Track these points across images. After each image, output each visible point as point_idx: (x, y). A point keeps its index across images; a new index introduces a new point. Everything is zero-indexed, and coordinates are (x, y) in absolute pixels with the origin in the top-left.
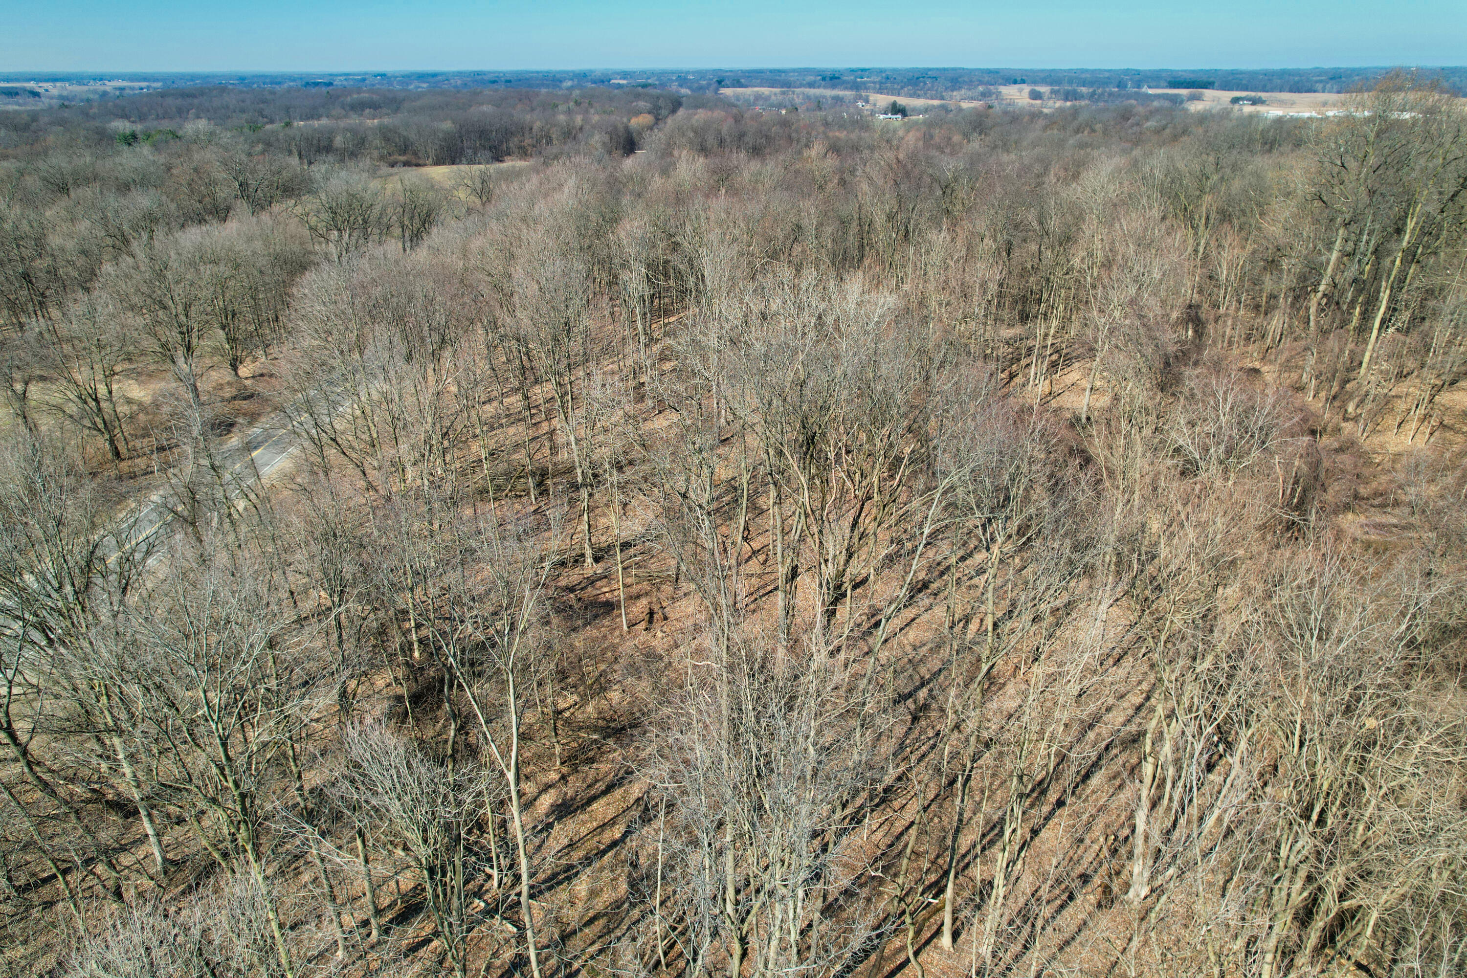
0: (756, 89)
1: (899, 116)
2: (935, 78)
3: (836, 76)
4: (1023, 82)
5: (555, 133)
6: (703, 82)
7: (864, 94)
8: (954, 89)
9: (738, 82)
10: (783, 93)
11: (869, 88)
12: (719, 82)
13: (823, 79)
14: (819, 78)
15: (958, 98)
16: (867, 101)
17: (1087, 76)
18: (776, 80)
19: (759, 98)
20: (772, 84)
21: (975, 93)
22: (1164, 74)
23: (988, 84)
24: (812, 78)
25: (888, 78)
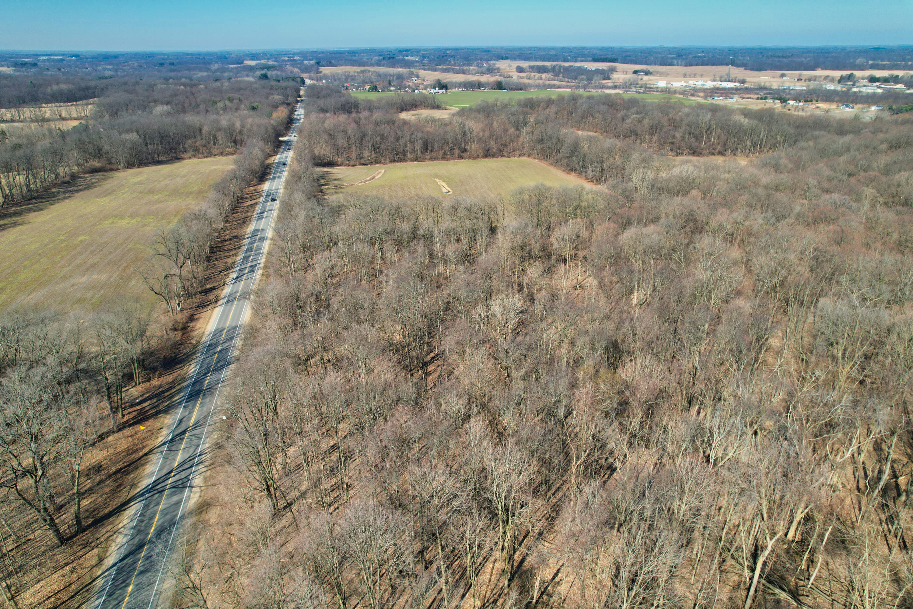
0: (343, 67)
1: (444, 91)
2: (454, 57)
3: (391, 56)
4: (507, 58)
5: (220, 136)
6: (306, 62)
7: (415, 71)
8: (469, 65)
9: (330, 63)
10: (363, 72)
11: (416, 66)
12: (318, 63)
13: (384, 59)
14: (381, 58)
15: (474, 72)
16: (417, 76)
17: (543, 53)
18: (355, 61)
19: (348, 77)
20: (353, 63)
21: (484, 69)
22: (586, 52)
23: (488, 60)
24: (377, 58)
25: (424, 57)
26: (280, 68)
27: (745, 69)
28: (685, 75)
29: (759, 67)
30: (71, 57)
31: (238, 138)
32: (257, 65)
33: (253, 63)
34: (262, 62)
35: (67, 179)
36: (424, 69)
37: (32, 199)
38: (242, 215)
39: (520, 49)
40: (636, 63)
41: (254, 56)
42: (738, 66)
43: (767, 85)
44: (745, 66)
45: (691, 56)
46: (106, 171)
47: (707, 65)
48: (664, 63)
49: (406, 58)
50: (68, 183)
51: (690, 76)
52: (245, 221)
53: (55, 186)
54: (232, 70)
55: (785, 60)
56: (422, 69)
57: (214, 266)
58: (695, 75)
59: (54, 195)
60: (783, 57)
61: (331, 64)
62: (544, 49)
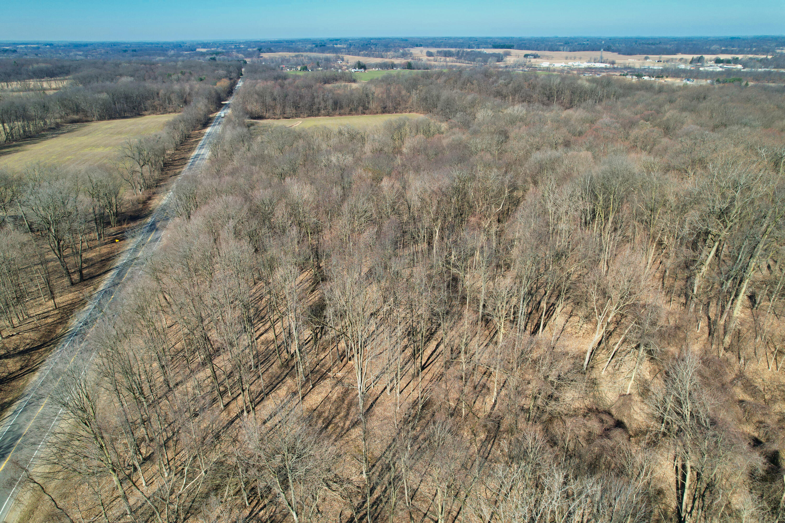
0: (280, 53)
1: (363, 70)
2: (376, 45)
3: (323, 44)
4: (421, 46)
5: (173, 97)
6: (250, 50)
7: (340, 55)
8: (387, 51)
9: (270, 49)
10: (297, 56)
11: (342, 52)
12: (260, 50)
13: (316, 46)
14: (314, 45)
15: (390, 56)
16: (343, 60)
17: (452, 41)
18: (291, 48)
19: (284, 60)
20: (289, 50)
21: (399, 54)
22: (489, 41)
23: (404, 47)
24: (310, 46)
25: (351, 45)
26: (227, 53)
27: (619, 54)
28: (566, 58)
29: (630, 52)
30: (46, 45)
31: (188, 99)
32: (207, 51)
33: (204, 50)
34: (213, 49)
35: (53, 126)
36: (349, 55)
37: (28, 138)
38: (189, 147)
39: (434, 38)
40: (528, 49)
41: (204, 45)
42: (613, 51)
43: (631, 65)
44: (620, 52)
45: (576, 44)
46: (83, 122)
47: (588, 50)
48: (552, 49)
49: (335, 46)
50: (53, 129)
51: (571, 58)
52: (191, 150)
53: (44, 130)
54: (186, 55)
55: (653, 47)
56: (347, 54)
57: (166, 173)
58: (575, 58)
59: (44, 136)
60: (652, 44)
61: (270, 51)
62: (455, 39)
